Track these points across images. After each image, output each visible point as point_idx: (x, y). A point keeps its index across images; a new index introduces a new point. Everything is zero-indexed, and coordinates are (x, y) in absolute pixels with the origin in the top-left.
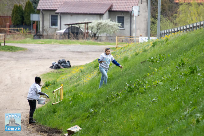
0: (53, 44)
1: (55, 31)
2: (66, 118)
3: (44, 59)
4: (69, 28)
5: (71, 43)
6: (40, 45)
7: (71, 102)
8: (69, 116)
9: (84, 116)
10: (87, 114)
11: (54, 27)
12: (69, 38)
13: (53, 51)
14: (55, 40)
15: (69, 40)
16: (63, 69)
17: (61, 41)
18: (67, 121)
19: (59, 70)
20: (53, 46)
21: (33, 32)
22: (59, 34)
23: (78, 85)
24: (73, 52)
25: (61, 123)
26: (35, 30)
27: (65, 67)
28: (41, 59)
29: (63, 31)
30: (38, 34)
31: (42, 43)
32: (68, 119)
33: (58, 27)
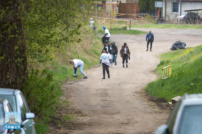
0: (172, 28)
1: (176, 16)
2: (171, 90)
3: (163, 41)
4: (188, 14)
5: (187, 27)
6: (161, 29)
7: (177, 78)
8: (174, 88)
9: (186, 89)
10: (188, 87)
11: (175, 13)
12: (187, 23)
13: (171, 35)
14: (174, 25)
15: (186, 24)
16: (179, 50)
17: (179, 25)
18: (172, 92)
19: (175, 51)
20: (172, 30)
21: (157, 17)
22: (179, 19)
23: (187, 64)
24: (189, 35)
25: (167, 94)
26: (159, 15)
27: (180, 49)
28: (160, 41)
29: (183, 16)
30: (161, 19)
31: (163, 28)
32: (173, 91)
33: (179, 13)
